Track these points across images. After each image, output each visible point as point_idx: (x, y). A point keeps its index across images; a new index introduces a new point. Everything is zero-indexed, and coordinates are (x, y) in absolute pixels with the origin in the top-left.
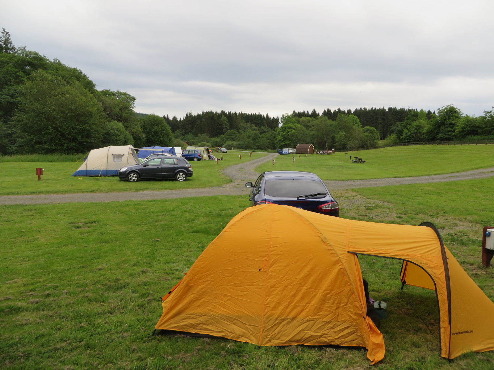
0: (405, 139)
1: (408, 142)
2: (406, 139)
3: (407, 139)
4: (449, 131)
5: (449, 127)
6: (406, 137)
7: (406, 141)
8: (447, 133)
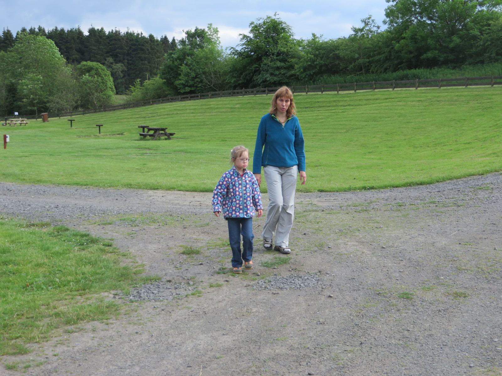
0: (184, 86)
1: (191, 92)
2: (187, 86)
3: (190, 86)
4: (278, 68)
5: (277, 59)
6: (187, 81)
7: (188, 89)
8: (277, 72)
